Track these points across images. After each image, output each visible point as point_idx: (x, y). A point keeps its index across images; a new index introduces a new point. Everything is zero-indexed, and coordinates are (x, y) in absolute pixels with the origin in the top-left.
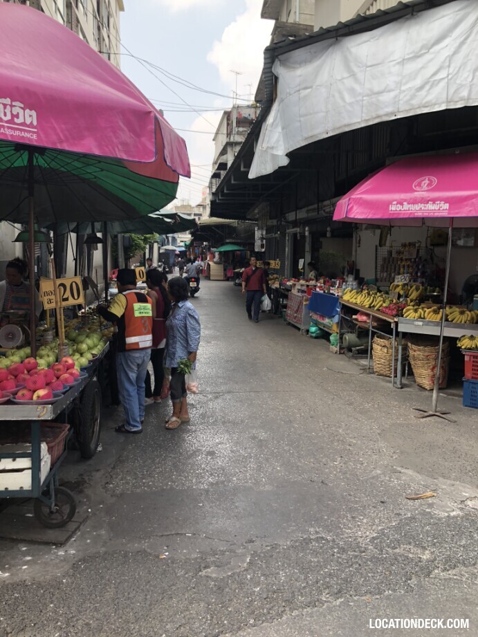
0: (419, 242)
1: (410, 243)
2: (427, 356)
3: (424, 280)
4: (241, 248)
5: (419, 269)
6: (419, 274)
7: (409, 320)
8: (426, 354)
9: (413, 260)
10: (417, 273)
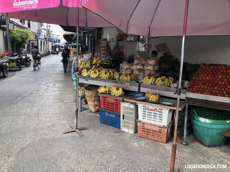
0: (113, 39)
1: (104, 39)
2: (91, 95)
3: (110, 57)
4: (82, 44)
5: (108, 52)
6: (108, 54)
7: (84, 76)
8: (91, 94)
9: (106, 47)
10: (107, 54)
